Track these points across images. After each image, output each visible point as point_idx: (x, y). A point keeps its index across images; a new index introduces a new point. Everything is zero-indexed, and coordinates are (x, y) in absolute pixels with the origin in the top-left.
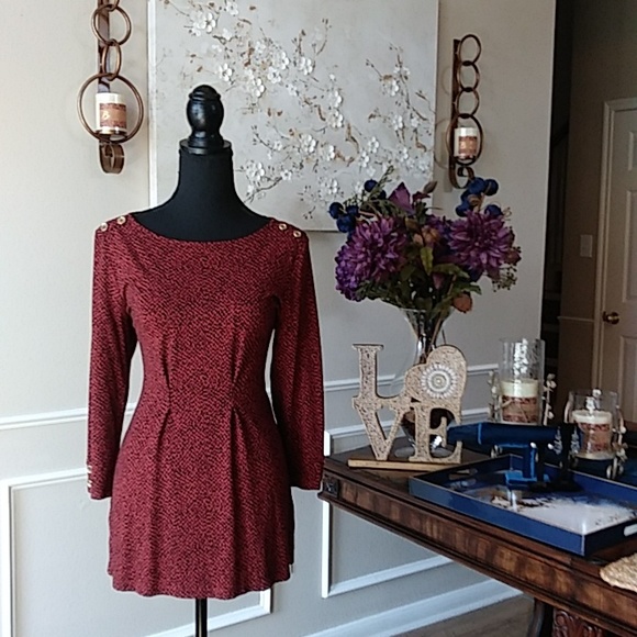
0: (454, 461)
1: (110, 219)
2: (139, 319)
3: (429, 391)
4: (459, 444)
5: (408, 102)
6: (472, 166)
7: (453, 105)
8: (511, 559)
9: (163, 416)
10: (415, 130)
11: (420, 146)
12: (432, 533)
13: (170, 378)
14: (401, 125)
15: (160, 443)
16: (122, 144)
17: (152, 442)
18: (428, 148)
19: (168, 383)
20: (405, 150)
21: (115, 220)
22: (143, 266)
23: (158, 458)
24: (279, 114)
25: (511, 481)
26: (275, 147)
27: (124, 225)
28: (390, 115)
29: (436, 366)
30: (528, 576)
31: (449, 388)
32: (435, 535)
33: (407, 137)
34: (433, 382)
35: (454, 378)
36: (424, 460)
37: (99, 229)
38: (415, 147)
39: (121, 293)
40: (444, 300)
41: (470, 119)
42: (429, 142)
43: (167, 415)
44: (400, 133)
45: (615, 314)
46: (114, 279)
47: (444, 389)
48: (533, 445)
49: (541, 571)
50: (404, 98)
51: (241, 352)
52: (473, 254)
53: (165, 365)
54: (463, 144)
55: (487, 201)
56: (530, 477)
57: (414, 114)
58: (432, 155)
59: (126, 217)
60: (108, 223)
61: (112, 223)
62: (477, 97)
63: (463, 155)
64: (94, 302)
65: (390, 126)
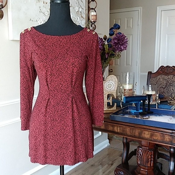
0: (114, 109)
1: (26, 29)
2: (37, 65)
3: (107, 89)
4: (116, 104)
5: (79, 3)
6: (95, 24)
7: (88, 5)
8: (148, 134)
9: (47, 100)
10: (81, 12)
11: (82, 17)
12: (118, 131)
13: (49, 86)
14: (78, 10)
15: (46, 110)
16: (2, 9)
17: (43, 110)
18: (84, 18)
19: (48, 88)
20: (79, 18)
21: (28, 29)
22: (38, 45)
23: (45, 116)
24: (46, 3)
25: (135, 113)
26: (46, 14)
27: (30, 31)
28: (75, 7)
29: (109, 81)
30: (154, 138)
31: (112, 88)
32: (119, 131)
33: (79, 14)
34: (108, 86)
35: (114, 84)
36: (106, 110)
37: (22, 33)
38: (81, 17)
39: (30, 56)
40: (107, 62)
41: (94, 10)
42: (84, 16)
43: (48, 100)
44: (77, 12)
45: (111, 70)
46: (27, 51)
47: (111, 88)
48: (142, 101)
49: (159, 136)
50: (78, 2)
51: (75, 76)
52: (119, 46)
53: (47, 81)
54: (93, 17)
55: (118, 31)
56: (138, 111)
57: (80, 7)
58: (85, 20)
59: (31, 28)
60: (25, 30)
61: (26, 31)
62: (96, 3)
63: (92, 21)
64: (20, 60)
65: (75, 10)
